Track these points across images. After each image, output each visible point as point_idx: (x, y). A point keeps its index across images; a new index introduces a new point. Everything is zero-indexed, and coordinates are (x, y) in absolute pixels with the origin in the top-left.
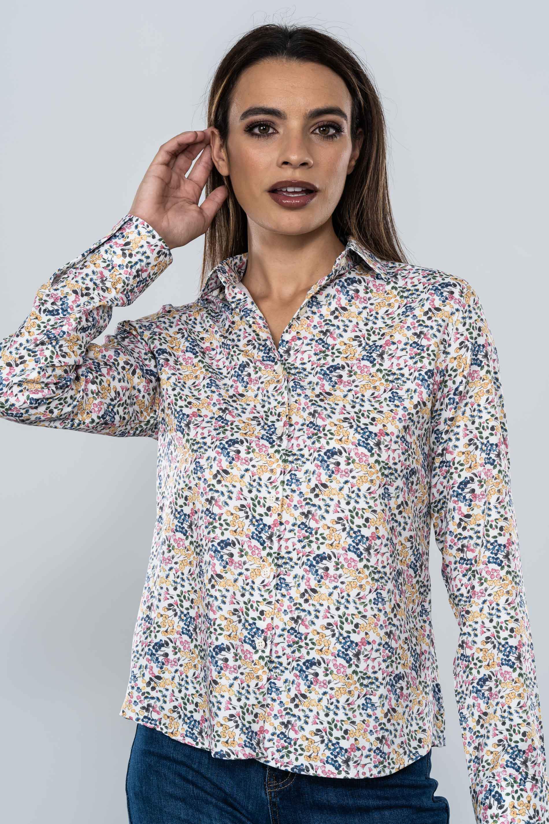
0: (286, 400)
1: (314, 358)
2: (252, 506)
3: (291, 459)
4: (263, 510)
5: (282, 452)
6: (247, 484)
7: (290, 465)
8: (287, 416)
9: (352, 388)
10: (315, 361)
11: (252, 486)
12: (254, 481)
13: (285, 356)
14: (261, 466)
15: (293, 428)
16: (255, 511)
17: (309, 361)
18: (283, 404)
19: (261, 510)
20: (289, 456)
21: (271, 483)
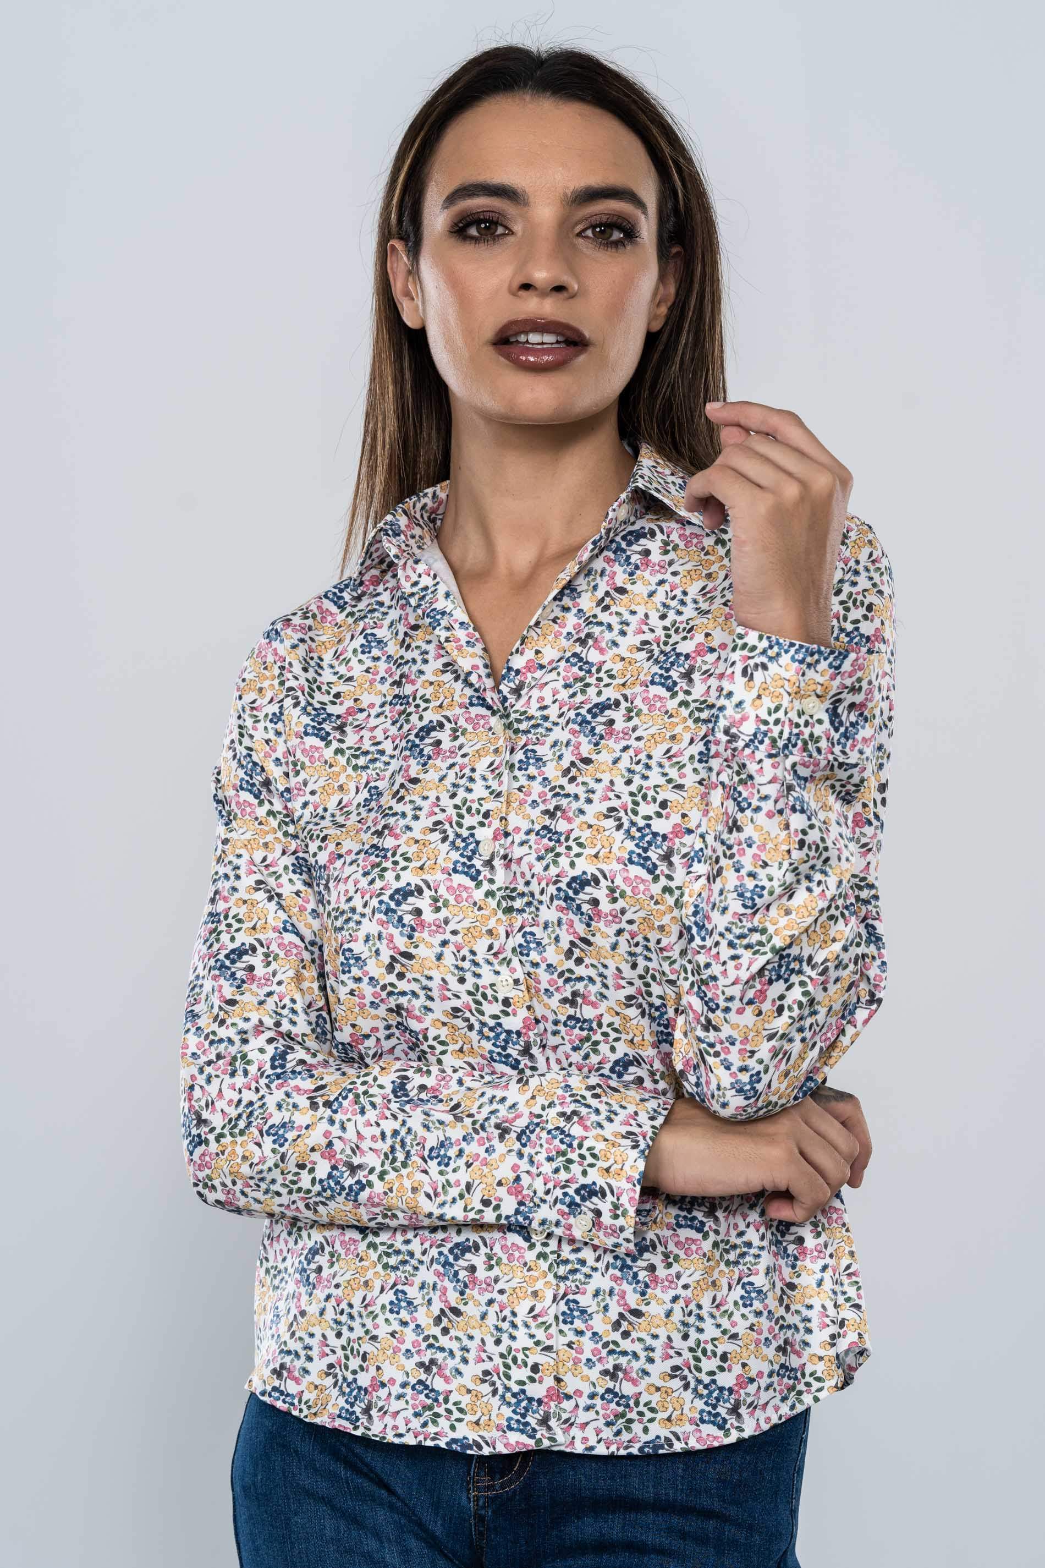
0: (504, 788)
1: (564, 695)
2: (473, 1006)
3: (518, 904)
4: (496, 1008)
5: (499, 894)
6: (452, 968)
7: (519, 917)
8: (502, 819)
9: (629, 743)
10: (566, 699)
11: (462, 969)
12: (464, 959)
13: (512, 699)
14: (468, 929)
15: (510, 839)
16: (482, 1013)
17: (554, 702)
18: (499, 795)
19: (492, 1009)
20: (512, 899)
21: (495, 955)
